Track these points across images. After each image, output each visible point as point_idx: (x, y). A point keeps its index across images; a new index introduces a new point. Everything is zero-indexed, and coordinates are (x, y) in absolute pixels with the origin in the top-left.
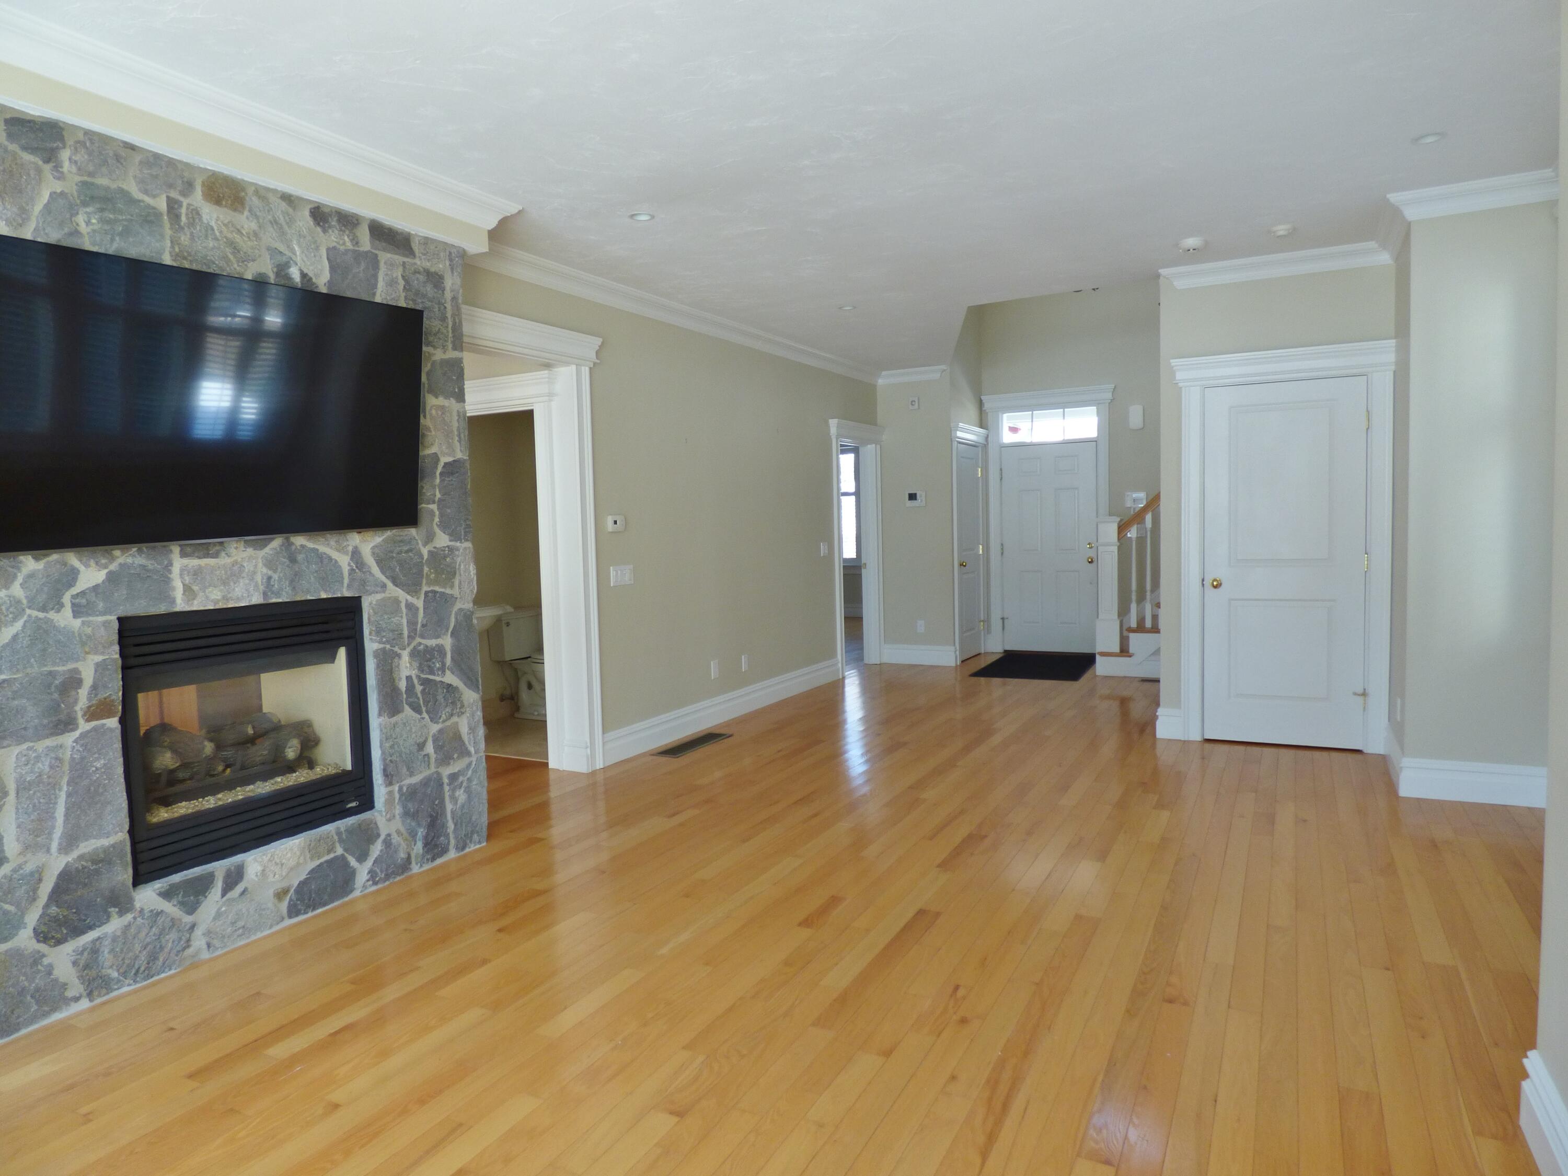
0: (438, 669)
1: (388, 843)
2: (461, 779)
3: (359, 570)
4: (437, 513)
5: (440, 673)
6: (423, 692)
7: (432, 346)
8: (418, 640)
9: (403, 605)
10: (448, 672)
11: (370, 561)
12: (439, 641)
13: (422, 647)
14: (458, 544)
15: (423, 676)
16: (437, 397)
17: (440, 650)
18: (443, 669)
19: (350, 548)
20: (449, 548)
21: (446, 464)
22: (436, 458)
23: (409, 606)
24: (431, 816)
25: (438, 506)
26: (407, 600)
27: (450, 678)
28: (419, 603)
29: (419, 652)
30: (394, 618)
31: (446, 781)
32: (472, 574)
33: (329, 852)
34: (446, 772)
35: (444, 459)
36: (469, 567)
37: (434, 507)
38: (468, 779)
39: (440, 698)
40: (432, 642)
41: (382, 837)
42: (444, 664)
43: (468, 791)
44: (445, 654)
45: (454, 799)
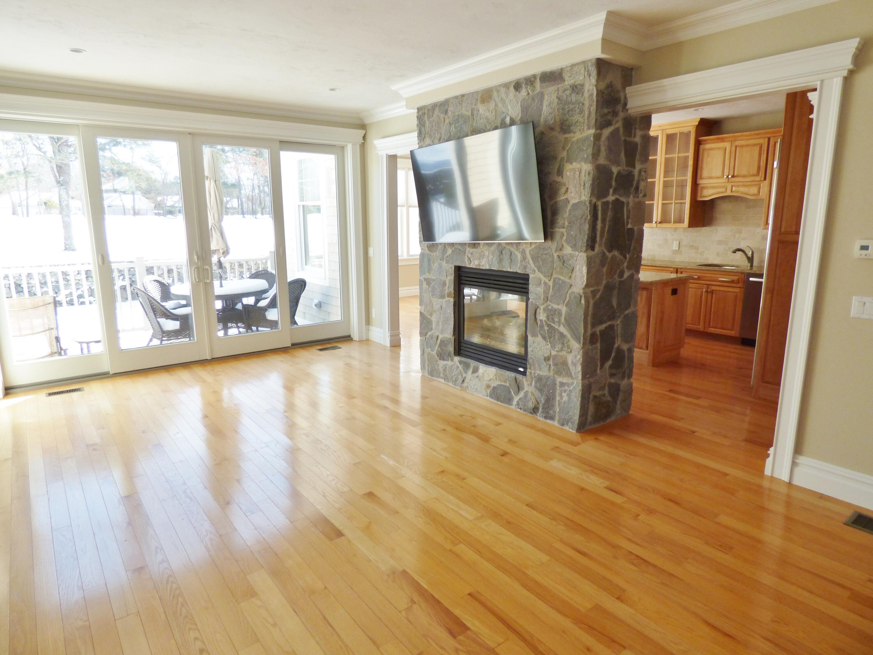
0: (557, 322)
1: (526, 393)
2: (566, 388)
3: (524, 261)
4: (565, 234)
5: (557, 324)
6: (548, 330)
7: (572, 132)
8: (549, 303)
9: (543, 282)
10: (562, 326)
11: (529, 257)
12: (559, 307)
13: (550, 307)
14: (577, 253)
15: (549, 323)
16: (571, 164)
17: (560, 313)
18: (559, 323)
19: (521, 250)
20: (570, 255)
21: (573, 204)
22: (567, 201)
23: (545, 283)
24: (548, 397)
25: (566, 230)
26: (544, 280)
27: (562, 329)
28: (551, 283)
29: (548, 309)
30: (538, 288)
31: (558, 384)
32: (584, 272)
33: (504, 382)
34: (559, 379)
35: (573, 201)
36: (582, 268)
37: (564, 230)
38: (570, 390)
39: (556, 337)
40: (556, 306)
41: (525, 391)
42: (560, 320)
43: (569, 395)
44: (562, 315)
45: (561, 397)
